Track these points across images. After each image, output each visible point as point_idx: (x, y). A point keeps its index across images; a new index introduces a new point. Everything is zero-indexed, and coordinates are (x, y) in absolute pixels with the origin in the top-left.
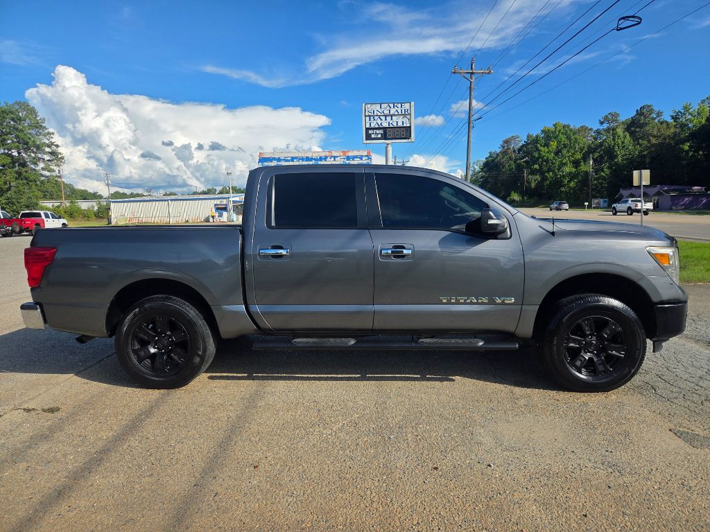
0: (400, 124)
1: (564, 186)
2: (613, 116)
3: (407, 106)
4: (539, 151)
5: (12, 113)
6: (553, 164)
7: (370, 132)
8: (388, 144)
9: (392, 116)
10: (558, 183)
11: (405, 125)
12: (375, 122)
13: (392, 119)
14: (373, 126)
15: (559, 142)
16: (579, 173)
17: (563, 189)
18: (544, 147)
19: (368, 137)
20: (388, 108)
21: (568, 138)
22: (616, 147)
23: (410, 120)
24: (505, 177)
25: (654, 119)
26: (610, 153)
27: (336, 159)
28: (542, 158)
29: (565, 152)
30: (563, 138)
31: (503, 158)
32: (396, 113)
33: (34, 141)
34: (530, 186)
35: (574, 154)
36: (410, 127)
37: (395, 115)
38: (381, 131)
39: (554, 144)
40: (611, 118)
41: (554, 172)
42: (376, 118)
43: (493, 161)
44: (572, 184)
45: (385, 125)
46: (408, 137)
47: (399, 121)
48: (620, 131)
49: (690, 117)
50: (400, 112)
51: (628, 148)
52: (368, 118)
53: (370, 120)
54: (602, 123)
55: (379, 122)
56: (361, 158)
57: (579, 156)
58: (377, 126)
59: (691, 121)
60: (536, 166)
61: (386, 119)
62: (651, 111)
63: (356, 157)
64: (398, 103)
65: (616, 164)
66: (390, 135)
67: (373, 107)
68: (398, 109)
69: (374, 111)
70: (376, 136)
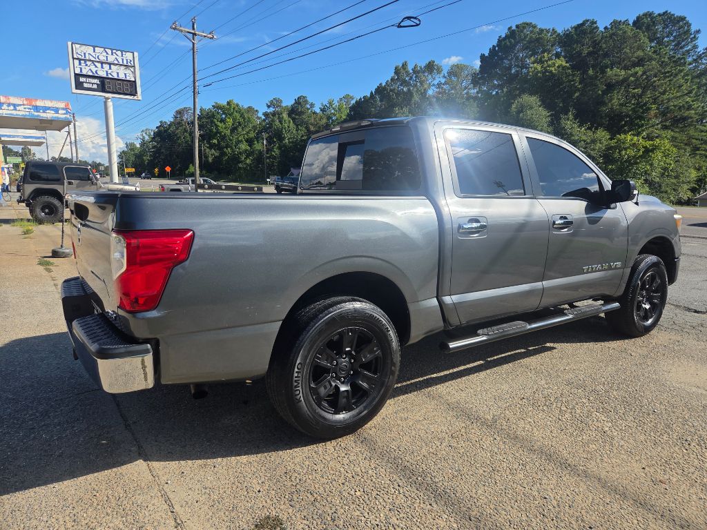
0: (122, 76)
1: (241, 162)
2: (277, 101)
3: (129, 56)
4: (217, 126)
6: (231, 140)
7: (82, 79)
8: (108, 98)
10: (235, 159)
11: (128, 78)
12: (88, 68)
13: (110, 69)
14: (84, 72)
15: (234, 120)
16: (253, 151)
17: (240, 165)
18: (221, 122)
19: (79, 85)
20: (105, 54)
21: (242, 116)
22: (284, 130)
23: (134, 73)
24: (180, 149)
25: (308, 109)
26: (279, 135)
27: (18, 108)
28: (220, 133)
29: (240, 129)
30: (238, 115)
31: (177, 129)
32: (116, 62)
34: (208, 161)
35: (248, 133)
36: (135, 82)
37: (114, 64)
38: (97, 81)
39: (230, 121)
40: (275, 103)
41: (232, 148)
42: (88, 63)
43: (165, 131)
44: (248, 161)
45: (102, 74)
46: (134, 93)
47: (122, 73)
48: (285, 116)
49: (333, 111)
50: (121, 62)
51: (292, 132)
52: (77, 62)
53: (80, 64)
54: (269, 107)
55: (94, 69)
56: (57, 110)
57: (252, 135)
58: (91, 74)
59: (335, 115)
60: (215, 141)
61: (102, 67)
62: (306, 102)
63: (49, 108)
64: (117, 50)
65: (285, 146)
66: (109, 88)
67: (84, 48)
68: (117, 57)
69: (85, 54)
70: (90, 86)
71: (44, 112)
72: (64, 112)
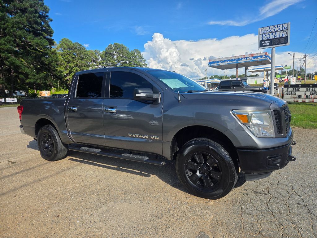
0: (281, 36)
3: (286, 25)
5: (133, 54)
7: (263, 43)
8: (273, 48)
9: (276, 32)
11: (284, 36)
12: (266, 37)
13: (276, 34)
14: (264, 39)
19: (261, 45)
20: (274, 28)
23: (287, 33)
27: (247, 59)
32: (279, 30)
33: (139, 64)
36: (287, 37)
37: (278, 31)
38: (269, 41)
42: (266, 34)
45: (272, 37)
46: (286, 42)
47: (281, 35)
50: (281, 29)
52: (261, 35)
53: (263, 36)
55: (268, 37)
56: (262, 57)
58: (267, 39)
61: (272, 34)
63: (259, 56)
64: (280, 25)
66: (274, 43)
67: (265, 29)
68: (280, 28)
69: (265, 31)
70: (266, 44)
71: (257, 58)
72: (265, 56)
